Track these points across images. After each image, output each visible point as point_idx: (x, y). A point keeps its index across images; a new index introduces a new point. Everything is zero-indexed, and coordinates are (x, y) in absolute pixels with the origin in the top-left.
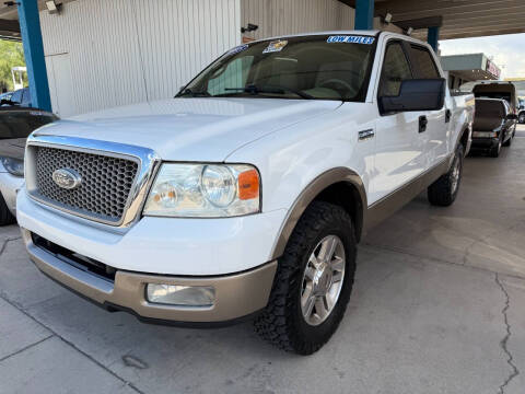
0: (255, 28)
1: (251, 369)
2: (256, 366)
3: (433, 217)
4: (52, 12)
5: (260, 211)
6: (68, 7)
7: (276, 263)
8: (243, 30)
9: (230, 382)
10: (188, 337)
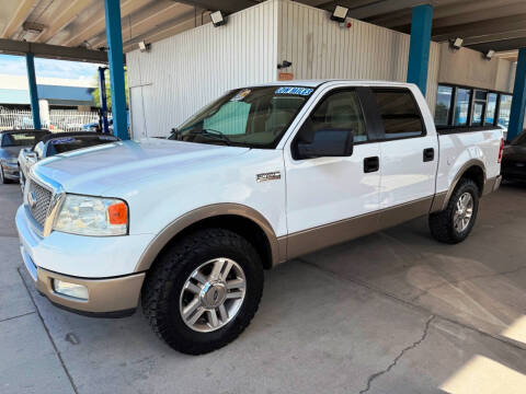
0: (289, 64)
1: (146, 358)
2: (152, 356)
3: (426, 254)
4: (142, 51)
5: (128, 234)
6: (155, 46)
7: (143, 274)
8: (279, 67)
9: (125, 365)
10: (122, 328)
